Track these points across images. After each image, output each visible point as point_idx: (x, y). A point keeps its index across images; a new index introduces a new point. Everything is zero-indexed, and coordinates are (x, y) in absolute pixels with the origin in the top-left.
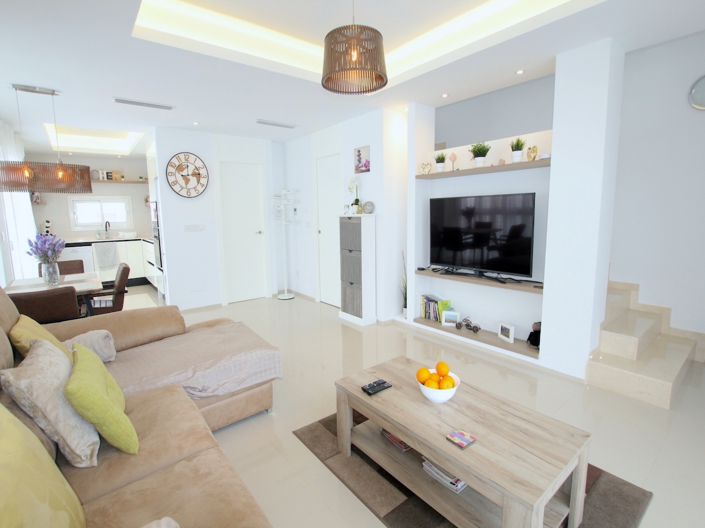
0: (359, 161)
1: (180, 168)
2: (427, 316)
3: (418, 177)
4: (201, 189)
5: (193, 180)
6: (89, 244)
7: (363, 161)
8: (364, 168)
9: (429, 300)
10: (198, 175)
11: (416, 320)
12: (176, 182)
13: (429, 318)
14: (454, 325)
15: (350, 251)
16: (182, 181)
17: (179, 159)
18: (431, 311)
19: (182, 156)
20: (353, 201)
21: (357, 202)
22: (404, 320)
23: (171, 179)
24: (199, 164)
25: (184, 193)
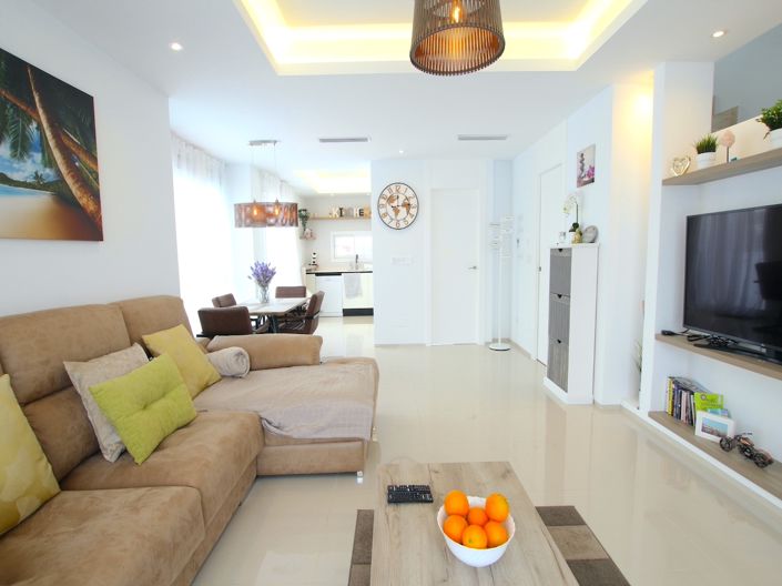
0: (582, 170)
1: (391, 200)
2: (675, 413)
3: (666, 182)
4: (410, 220)
5: (403, 211)
6: (339, 274)
7: (587, 168)
8: (586, 179)
9: (680, 388)
10: (408, 206)
11: (652, 415)
12: (386, 214)
13: (679, 416)
14: (718, 439)
15: (560, 296)
16: (392, 213)
17: (390, 191)
18: (682, 405)
19: (393, 187)
20: (570, 226)
21: (576, 226)
22: (634, 410)
23: (383, 211)
24: (409, 193)
25: (393, 224)
